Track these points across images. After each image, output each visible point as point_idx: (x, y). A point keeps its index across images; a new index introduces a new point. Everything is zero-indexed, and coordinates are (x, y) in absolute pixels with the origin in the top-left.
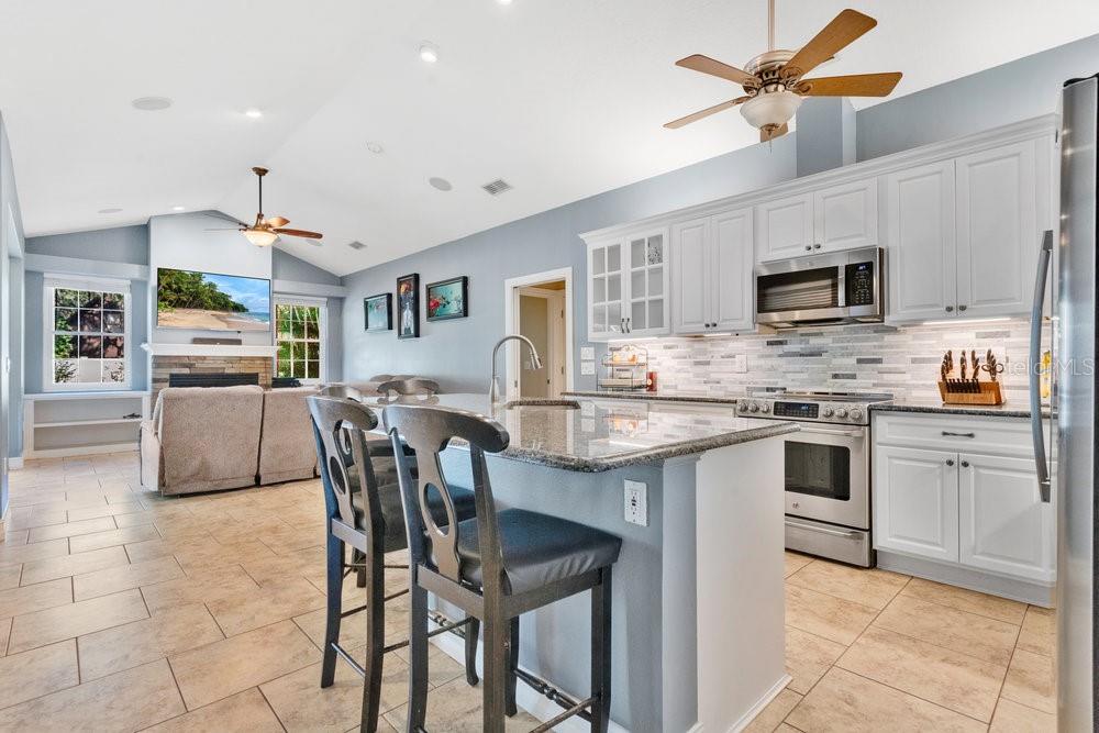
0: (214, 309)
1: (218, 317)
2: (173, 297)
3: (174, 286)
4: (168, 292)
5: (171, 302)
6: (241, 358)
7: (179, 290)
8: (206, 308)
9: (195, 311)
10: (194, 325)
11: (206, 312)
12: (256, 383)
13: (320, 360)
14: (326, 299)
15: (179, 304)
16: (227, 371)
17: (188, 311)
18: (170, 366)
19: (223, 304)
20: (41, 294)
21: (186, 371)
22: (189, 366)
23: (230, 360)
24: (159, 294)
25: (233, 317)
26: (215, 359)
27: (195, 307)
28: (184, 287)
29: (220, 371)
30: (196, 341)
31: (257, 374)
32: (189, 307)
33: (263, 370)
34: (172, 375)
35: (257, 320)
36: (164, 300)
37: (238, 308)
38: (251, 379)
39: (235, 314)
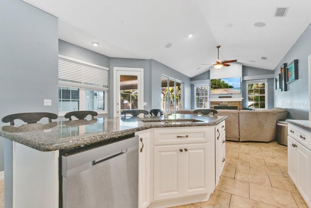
0: (224, 88)
1: (225, 90)
2: (214, 86)
3: (214, 83)
4: (213, 85)
5: (214, 88)
6: (232, 102)
7: (215, 84)
8: (222, 88)
9: (219, 89)
10: (219, 93)
11: (222, 89)
12: (237, 109)
13: (265, 102)
14: (267, 80)
15: (216, 88)
16: (228, 106)
17: (217, 89)
18: (214, 104)
19: (226, 86)
20: (194, 89)
21: (218, 105)
22: (219, 104)
23: (229, 102)
24: (211, 86)
25: (229, 90)
26: (225, 102)
27: (219, 88)
28: (216, 83)
29: (226, 105)
30: (220, 97)
31: (237, 107)
32: (218, 88)
33: (239, 105)
34: (214, 106)
35: (236, 90)
36: (212, 87)
37: (231, 87)
38: (236, 108)
39: (230, 89)
